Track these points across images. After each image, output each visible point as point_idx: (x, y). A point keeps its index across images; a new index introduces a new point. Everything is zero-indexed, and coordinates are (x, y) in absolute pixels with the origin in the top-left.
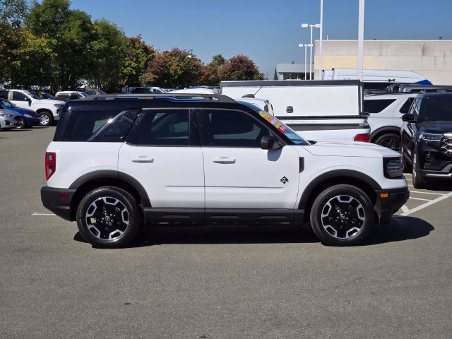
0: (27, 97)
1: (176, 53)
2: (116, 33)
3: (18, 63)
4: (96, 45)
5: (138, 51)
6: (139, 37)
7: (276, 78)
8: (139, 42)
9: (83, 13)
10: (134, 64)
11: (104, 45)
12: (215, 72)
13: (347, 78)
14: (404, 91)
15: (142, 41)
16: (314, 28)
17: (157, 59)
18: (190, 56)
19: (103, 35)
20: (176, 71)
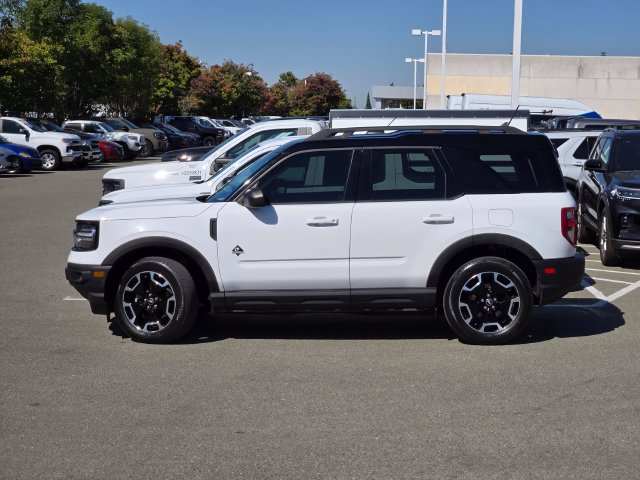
0: (22, 128)
1: (229, 69)
2: (148, 39)
3: (9, 79)
4: (120, 55)
5: (177, 65)
6: (179, 44)
7: (369, 106)
8: (179, 52)
9: (101, 8)
10: (171, 84)
11: (130, 55)
12: (284, 96)
13: (485, 107)
14: (576, 127)
15: (182, 50)
16: (429, 35)
17: (203, 76)
18: (249, 74)
19: (129, 40)
20: (230, 94)
